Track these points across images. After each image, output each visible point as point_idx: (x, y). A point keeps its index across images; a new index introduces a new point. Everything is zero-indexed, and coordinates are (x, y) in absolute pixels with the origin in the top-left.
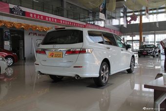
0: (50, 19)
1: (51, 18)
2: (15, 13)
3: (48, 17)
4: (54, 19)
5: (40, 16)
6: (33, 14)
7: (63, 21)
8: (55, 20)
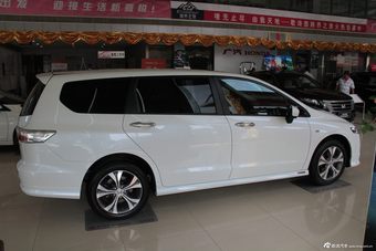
0: (262, 20)
1: (266, 17)
2: (182, 16)
3: (259, 16)
4: (274, 18)
5: (238, 15)
6: (221, 13)
7: (296, 20)
8: (277, 21)
